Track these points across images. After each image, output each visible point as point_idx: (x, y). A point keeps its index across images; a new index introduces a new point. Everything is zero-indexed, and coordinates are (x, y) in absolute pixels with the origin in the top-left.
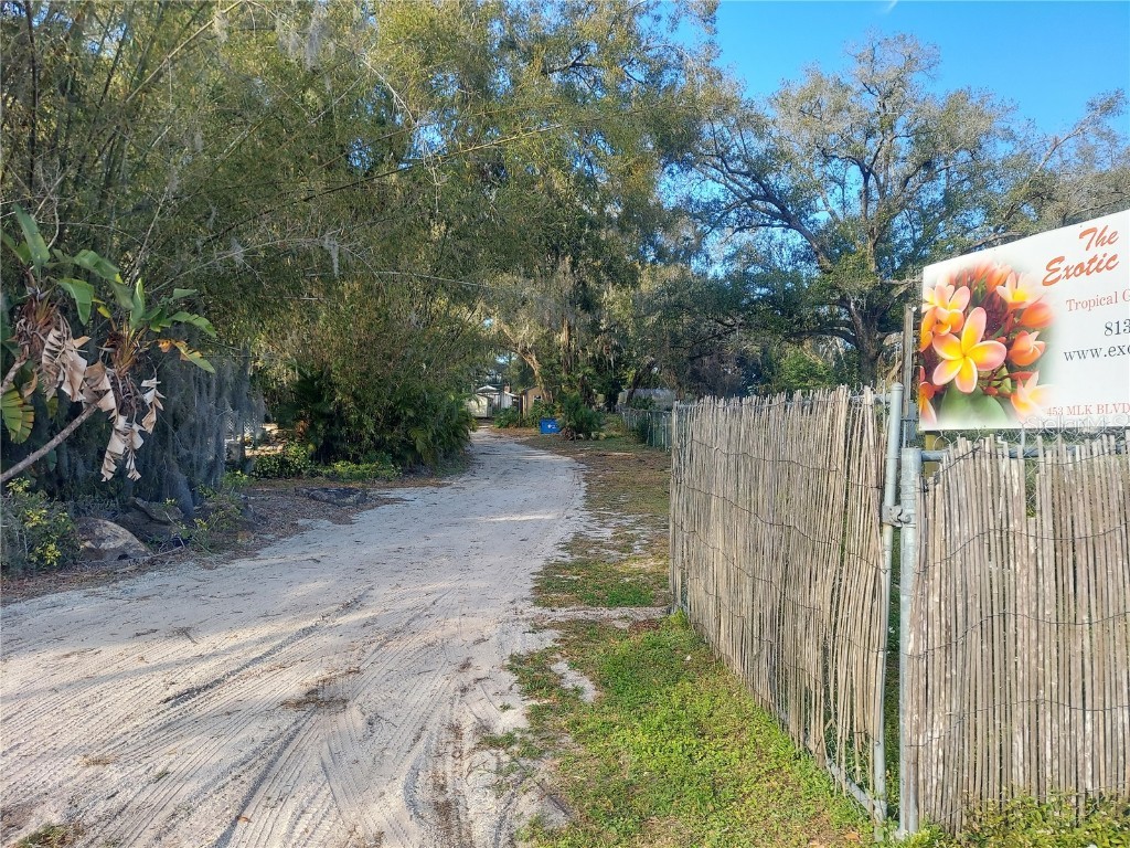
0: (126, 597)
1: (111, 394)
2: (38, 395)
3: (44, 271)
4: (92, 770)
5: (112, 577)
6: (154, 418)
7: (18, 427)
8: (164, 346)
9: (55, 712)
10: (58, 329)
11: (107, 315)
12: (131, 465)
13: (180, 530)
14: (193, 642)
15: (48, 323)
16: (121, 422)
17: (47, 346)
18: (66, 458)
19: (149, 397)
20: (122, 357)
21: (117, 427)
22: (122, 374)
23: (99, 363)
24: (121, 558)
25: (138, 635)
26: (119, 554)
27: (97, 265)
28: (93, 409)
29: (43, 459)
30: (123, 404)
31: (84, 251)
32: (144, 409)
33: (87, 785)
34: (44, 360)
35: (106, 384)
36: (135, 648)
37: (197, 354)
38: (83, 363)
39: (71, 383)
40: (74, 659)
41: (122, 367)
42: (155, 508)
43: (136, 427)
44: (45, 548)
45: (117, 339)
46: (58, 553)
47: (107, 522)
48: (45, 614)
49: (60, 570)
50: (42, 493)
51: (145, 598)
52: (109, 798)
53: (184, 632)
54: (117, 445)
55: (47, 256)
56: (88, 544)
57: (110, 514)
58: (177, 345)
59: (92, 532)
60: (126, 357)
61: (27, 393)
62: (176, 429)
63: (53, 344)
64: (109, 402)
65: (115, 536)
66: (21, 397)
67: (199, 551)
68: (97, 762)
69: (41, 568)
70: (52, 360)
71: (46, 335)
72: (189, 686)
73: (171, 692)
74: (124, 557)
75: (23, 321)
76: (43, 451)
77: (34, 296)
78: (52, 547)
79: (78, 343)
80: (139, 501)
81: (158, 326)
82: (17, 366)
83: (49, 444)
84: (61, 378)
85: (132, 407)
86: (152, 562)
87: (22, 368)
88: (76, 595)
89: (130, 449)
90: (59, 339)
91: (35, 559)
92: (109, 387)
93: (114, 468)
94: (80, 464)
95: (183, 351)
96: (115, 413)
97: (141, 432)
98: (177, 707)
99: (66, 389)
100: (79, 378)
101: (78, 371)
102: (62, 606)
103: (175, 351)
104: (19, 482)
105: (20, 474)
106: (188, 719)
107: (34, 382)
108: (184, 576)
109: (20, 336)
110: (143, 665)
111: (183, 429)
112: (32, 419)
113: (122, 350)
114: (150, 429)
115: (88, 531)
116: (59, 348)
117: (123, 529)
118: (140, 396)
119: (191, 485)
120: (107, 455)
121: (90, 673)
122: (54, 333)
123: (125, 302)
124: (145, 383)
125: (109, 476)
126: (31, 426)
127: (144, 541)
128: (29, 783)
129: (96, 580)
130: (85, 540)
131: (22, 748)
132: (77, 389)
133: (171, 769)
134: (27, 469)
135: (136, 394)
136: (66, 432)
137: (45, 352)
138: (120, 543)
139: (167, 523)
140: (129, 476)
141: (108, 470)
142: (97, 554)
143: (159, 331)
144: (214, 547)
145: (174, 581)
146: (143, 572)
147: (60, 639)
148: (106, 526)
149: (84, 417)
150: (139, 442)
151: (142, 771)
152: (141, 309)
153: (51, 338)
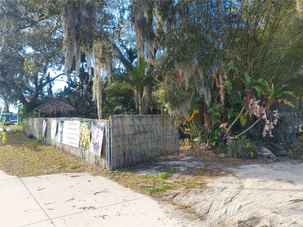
0: (272, 168)
1: (265, 114)
2: (248, 115)
3: (250, 85)
4: (274, 214)
5: (267, 163)
6: (277, 121)
7: (243, 123)
8: (280, 101)
9: (260, 196)
10: (253, 99)
11: (264, 94)
12: (270, 133)
13: (284, 152)
14: (295, 185)
15: (250, 98)
16: (268, 122)
17: (250, 103)
18: (253, 131)
19: (275, 115)
20: (268, 105)
21: (267, 123)
22: (268, 109)
23: (262, 107)
24: (268, 158)
25: (278, 180)
26: (268, 157)
27: (263, 82)
28: (260, 118)
29: (248, 131)
30: (268, 116)
31: (259, 79)
32: (274, 118)
33: (273, 218)
34: (250, 107)
35: (264, 112)
36: (277, 183)
37: (290, 102)
38: (259, 107)
39: (256, 112)
40: (262, 182)
41: (268, 107)
42: (276, 145)
43: (272, 123)
44: (250, 153)
45: (267, 100)
46: (253, 154)
47: (265, 148)
48: (252, 169)
49: (253, 159)
50: (249, 139)
51: (277, 170)
52: (280, 224)
53: (291, 182)
54: (267, 128)
55: (250, 81)
56: (260, 153)
57: (264, 145)
58: (284, 100)
59: (261, 150)
60: (269, 105)
61: (246, 115)
62: (281, 124)
63: (251, 103)
64: (265, 116)
65: (267, 152)
66: (244, 115)
67: (290, 159)
68: (275, 212)
69: (249, 158)
70: (251, 106)
71: (250, 101)
72: (297, 198)
73: (292, 199)
74: (269, 157)
75: (245, 98)
76: (249, 129)
77: (247, 91)
78: (252, 153)
79: (257, 102)
80: (272, 143)
81: (278, 96)
82: (243, 108)
83: (250, 127)
84: (253, 111)
85: (271, 118)
86: (277, 160)
87: (244, 109)
88: (259, 166)
89: (270, 129)
90: (253, 101)
91: (248, 155)
92: (265, 113)
93: (266, 134)
94: (256, 132)
95: (285, 102)
96: (266, 119)
97: (273, 125)
98: (295, 204)
99: (255, 114)
100: (258, 111)
101: (258, 109)
102: (256, 168)
103: (283, 102)
104: (243, 136)
105: (243, 134)
106: (299, 208)
107: (247, 112)
108: (287, 165)
109: (244, 101)
110: (281, 188)
111: (283, 124)
112: (246, 121)
113: (268, 103)
114: (276, 124)
115: (260, 150)
116: (253, 103)
117: (269, 150)
118: (273, 115)
119: (285, 139)
120: (264, 130)
121: (267, 187)
122: (252, 100)
123: (269, 90)
124: (274, 111)
125: (265, 136)
126: (246, 123)
127: (274, 154)
128: (258, 212)
129: (262, 163)
130: (259, 152)
131: (255, 203)
132: (257, 113)
133: (297, 222)
134: (245, 133)
135: (271, 114)
136: (254, 124)
137: (250, 105)
138: (268, 154)
139: (280, 150)
140: (270, 136)
141: (264, 134)
142: (262, 156)
143: (278, 97)
144: (295, 158)
145: (285, 167)
146: (275, 162)
147: (257, 177)
148: (264, 149)
149: (258, 121)
150: (272, 127)
151: (289, 219)
152: (273, 91)
153: (251, 101)
